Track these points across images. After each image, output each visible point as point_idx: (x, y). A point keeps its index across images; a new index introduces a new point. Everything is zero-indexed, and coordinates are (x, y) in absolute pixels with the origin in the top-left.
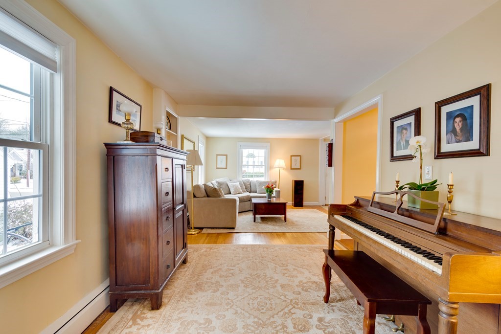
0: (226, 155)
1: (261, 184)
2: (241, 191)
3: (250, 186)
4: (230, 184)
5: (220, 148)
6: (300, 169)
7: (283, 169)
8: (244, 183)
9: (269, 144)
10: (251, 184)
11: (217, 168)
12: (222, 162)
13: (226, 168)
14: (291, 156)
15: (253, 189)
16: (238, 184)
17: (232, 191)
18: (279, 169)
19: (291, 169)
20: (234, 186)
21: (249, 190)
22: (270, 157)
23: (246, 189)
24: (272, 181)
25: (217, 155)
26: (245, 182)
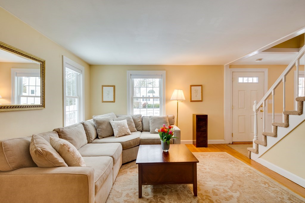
0: (114, 86)
1: (155, 120)
2: (129, 131)
3: (142, 124)
4: (113, 123)
5: (107, 78)
6: (201, 101)
7: (182, 101)
8: (134, 120)
9: (164, 72)
10: (143, 121)
11: (103, 102)
12: (108, 94)
13: (114, 102)
14: (191, 86)
15: (145, 127)
16: (125, 122)
17: (116, 132)
18: (176, 101)
19: (191, 101)
20: (118, 125)
21: (141, 128)
22: (165, 87)
23: (136, 127)
24: (169, 116)
25: (103, 86)
26: (136, 118)
